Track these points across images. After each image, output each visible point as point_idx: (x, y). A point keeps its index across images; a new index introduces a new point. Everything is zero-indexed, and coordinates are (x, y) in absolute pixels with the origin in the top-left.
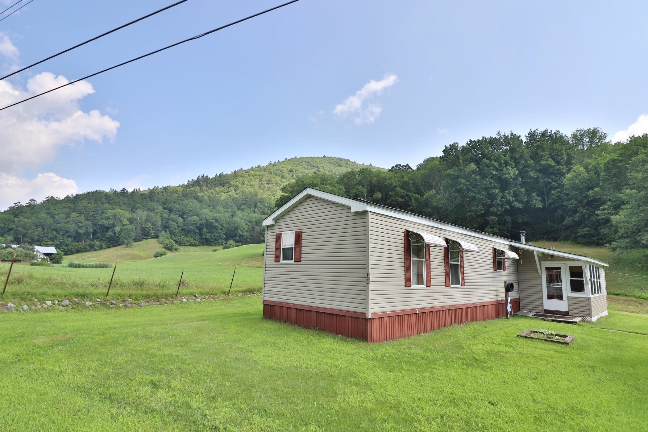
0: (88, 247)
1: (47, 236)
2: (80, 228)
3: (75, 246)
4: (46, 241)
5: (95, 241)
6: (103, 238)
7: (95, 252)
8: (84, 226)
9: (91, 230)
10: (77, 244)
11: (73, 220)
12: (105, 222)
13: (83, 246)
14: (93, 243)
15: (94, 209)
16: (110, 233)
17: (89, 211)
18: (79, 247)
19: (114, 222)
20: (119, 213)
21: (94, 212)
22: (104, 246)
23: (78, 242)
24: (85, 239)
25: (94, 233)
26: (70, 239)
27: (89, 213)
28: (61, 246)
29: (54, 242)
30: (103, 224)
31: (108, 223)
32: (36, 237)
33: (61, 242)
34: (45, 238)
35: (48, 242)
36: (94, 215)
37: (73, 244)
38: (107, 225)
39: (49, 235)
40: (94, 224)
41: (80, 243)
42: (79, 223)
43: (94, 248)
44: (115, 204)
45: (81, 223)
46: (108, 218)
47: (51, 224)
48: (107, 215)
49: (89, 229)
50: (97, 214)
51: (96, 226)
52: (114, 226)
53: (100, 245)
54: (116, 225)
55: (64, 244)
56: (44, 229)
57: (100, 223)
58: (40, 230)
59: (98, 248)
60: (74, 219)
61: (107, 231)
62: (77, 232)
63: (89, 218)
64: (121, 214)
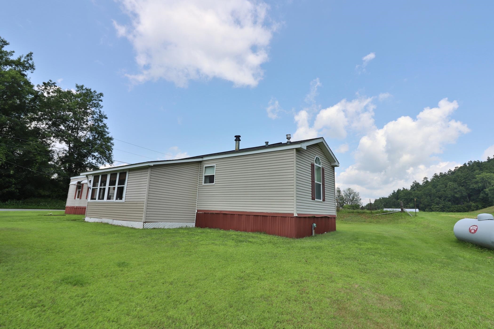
0: (466, 208)
1: (434, 202)
2: (456, 193)
3: (456, 207)
4: (433, 205)
5: (471, 202)
6: (478, 200)
7: (473, 212)
8: (459, 191)
9: (465, 194)
10: (456, 206)
11: (449, 188)
12: (475, 186)
13: (462, 207)
14: (469, 204)
15: (465, 176)
16: (482, 195)
17: (461, 179)
18: (459, 208)
19: (484, 185)
20: (486, 176)
21: (465, 179)
22: (480, 206)
23: (457, 204)
24: (463, 201)
25: (470, 196)
26: (450, 203)
27: (462, 181)
28: (445, 208)
29: (439, 206)
30: (473, 188)
31: (477, 187)
32: (427, 203)
33: (444, 205)
34: (432, 203)
35: (435, 206)
36: (466, 181)
37: (453, 206)
38: (477, 188)
39: (435, 201)
40: (467, 189)
41: (459, 205)
42: (454, 189)
43: (471, 208)
44: (486, 169)
45: (456, 189)
46: (477, 183)
47: (435, 193)
48: (476, 180)
49: (463, 194)
50: (468, 180)
51: (469, 190)
52: (484, 187)
53: (476, 205)
54: (486, 187)
55: (446, 207)
56: (430, 197)
57: (471, 187)
58: (428, 197)
59: (475, 209)
60: (451, 187)
61: (479, 194)
62: (454, 196)
63: (462, 185)
64: (487, 177)
